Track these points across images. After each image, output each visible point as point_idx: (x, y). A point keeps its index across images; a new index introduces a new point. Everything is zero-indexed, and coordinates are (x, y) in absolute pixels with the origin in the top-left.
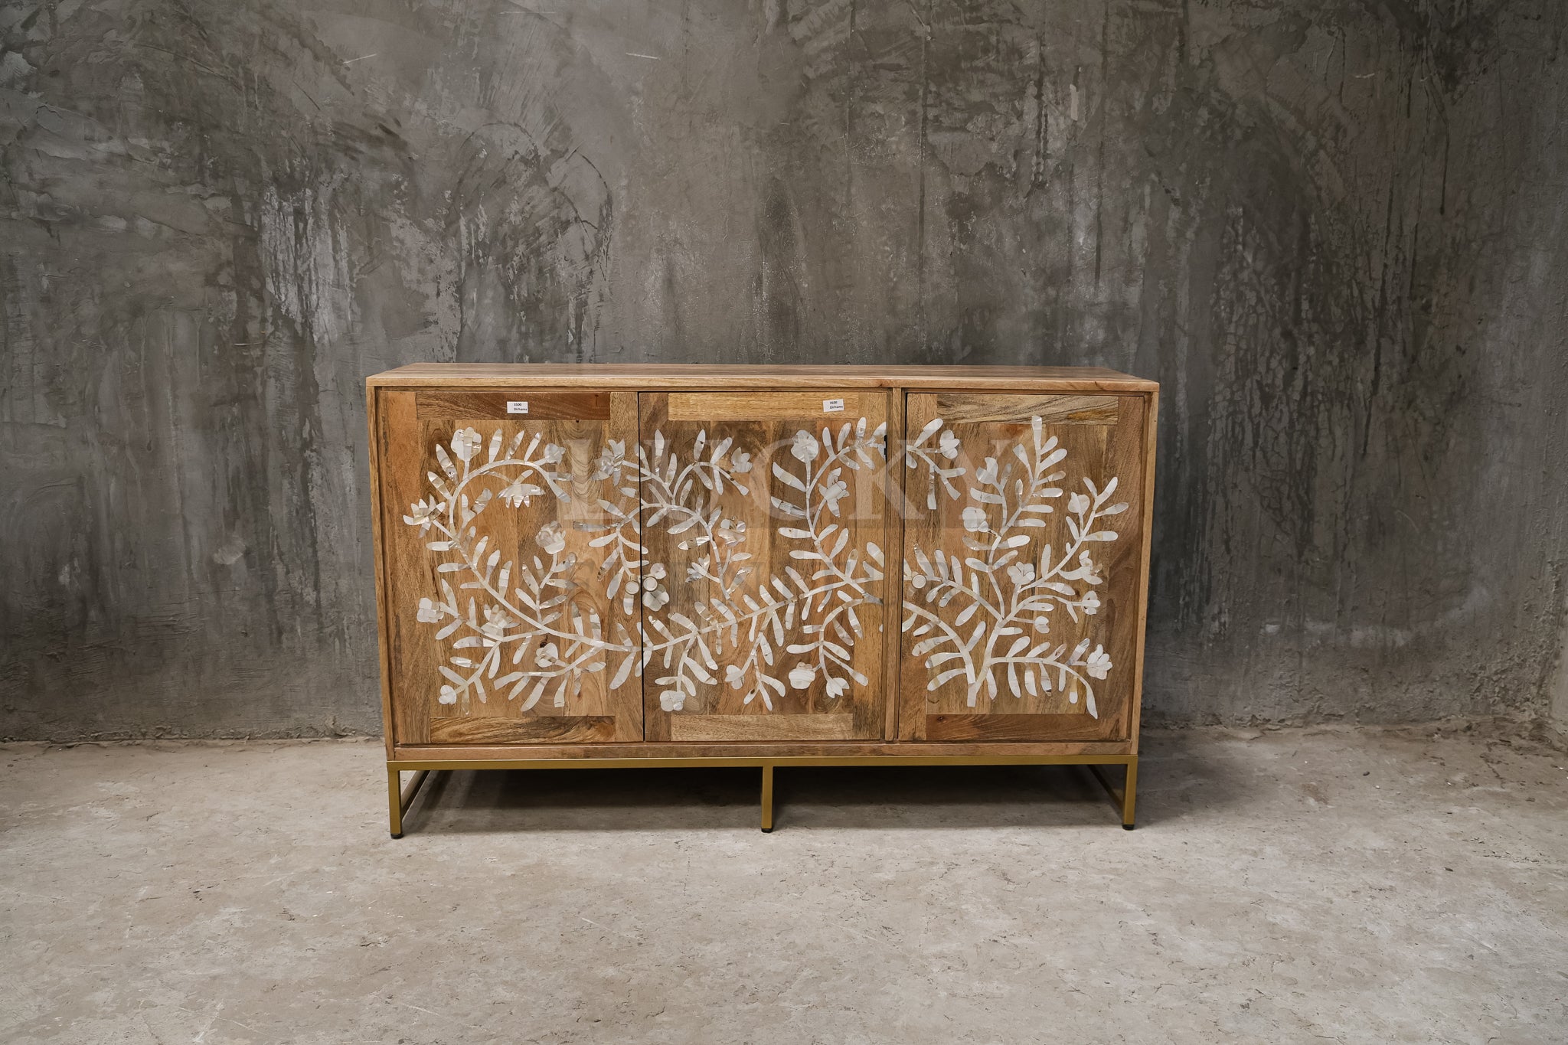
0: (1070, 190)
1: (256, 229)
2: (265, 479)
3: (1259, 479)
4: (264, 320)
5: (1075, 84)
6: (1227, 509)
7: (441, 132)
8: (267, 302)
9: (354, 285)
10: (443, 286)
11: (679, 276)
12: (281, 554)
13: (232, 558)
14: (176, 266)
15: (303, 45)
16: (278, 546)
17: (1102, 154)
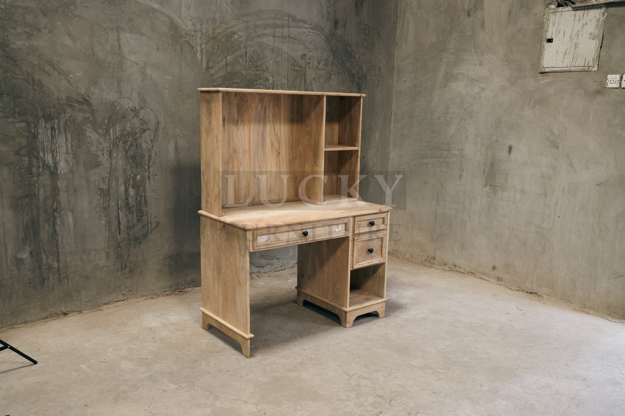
1: (36, 134)
2: (39, 225)
4: (39, 167)
7: (104, 100)
8: (40, 160)
9: (73, 153)
10: (105, 152)
11: (179, 146)
13: (25, 255)
14: (3, 148)
15: (54, 69)
16: (43, 248)
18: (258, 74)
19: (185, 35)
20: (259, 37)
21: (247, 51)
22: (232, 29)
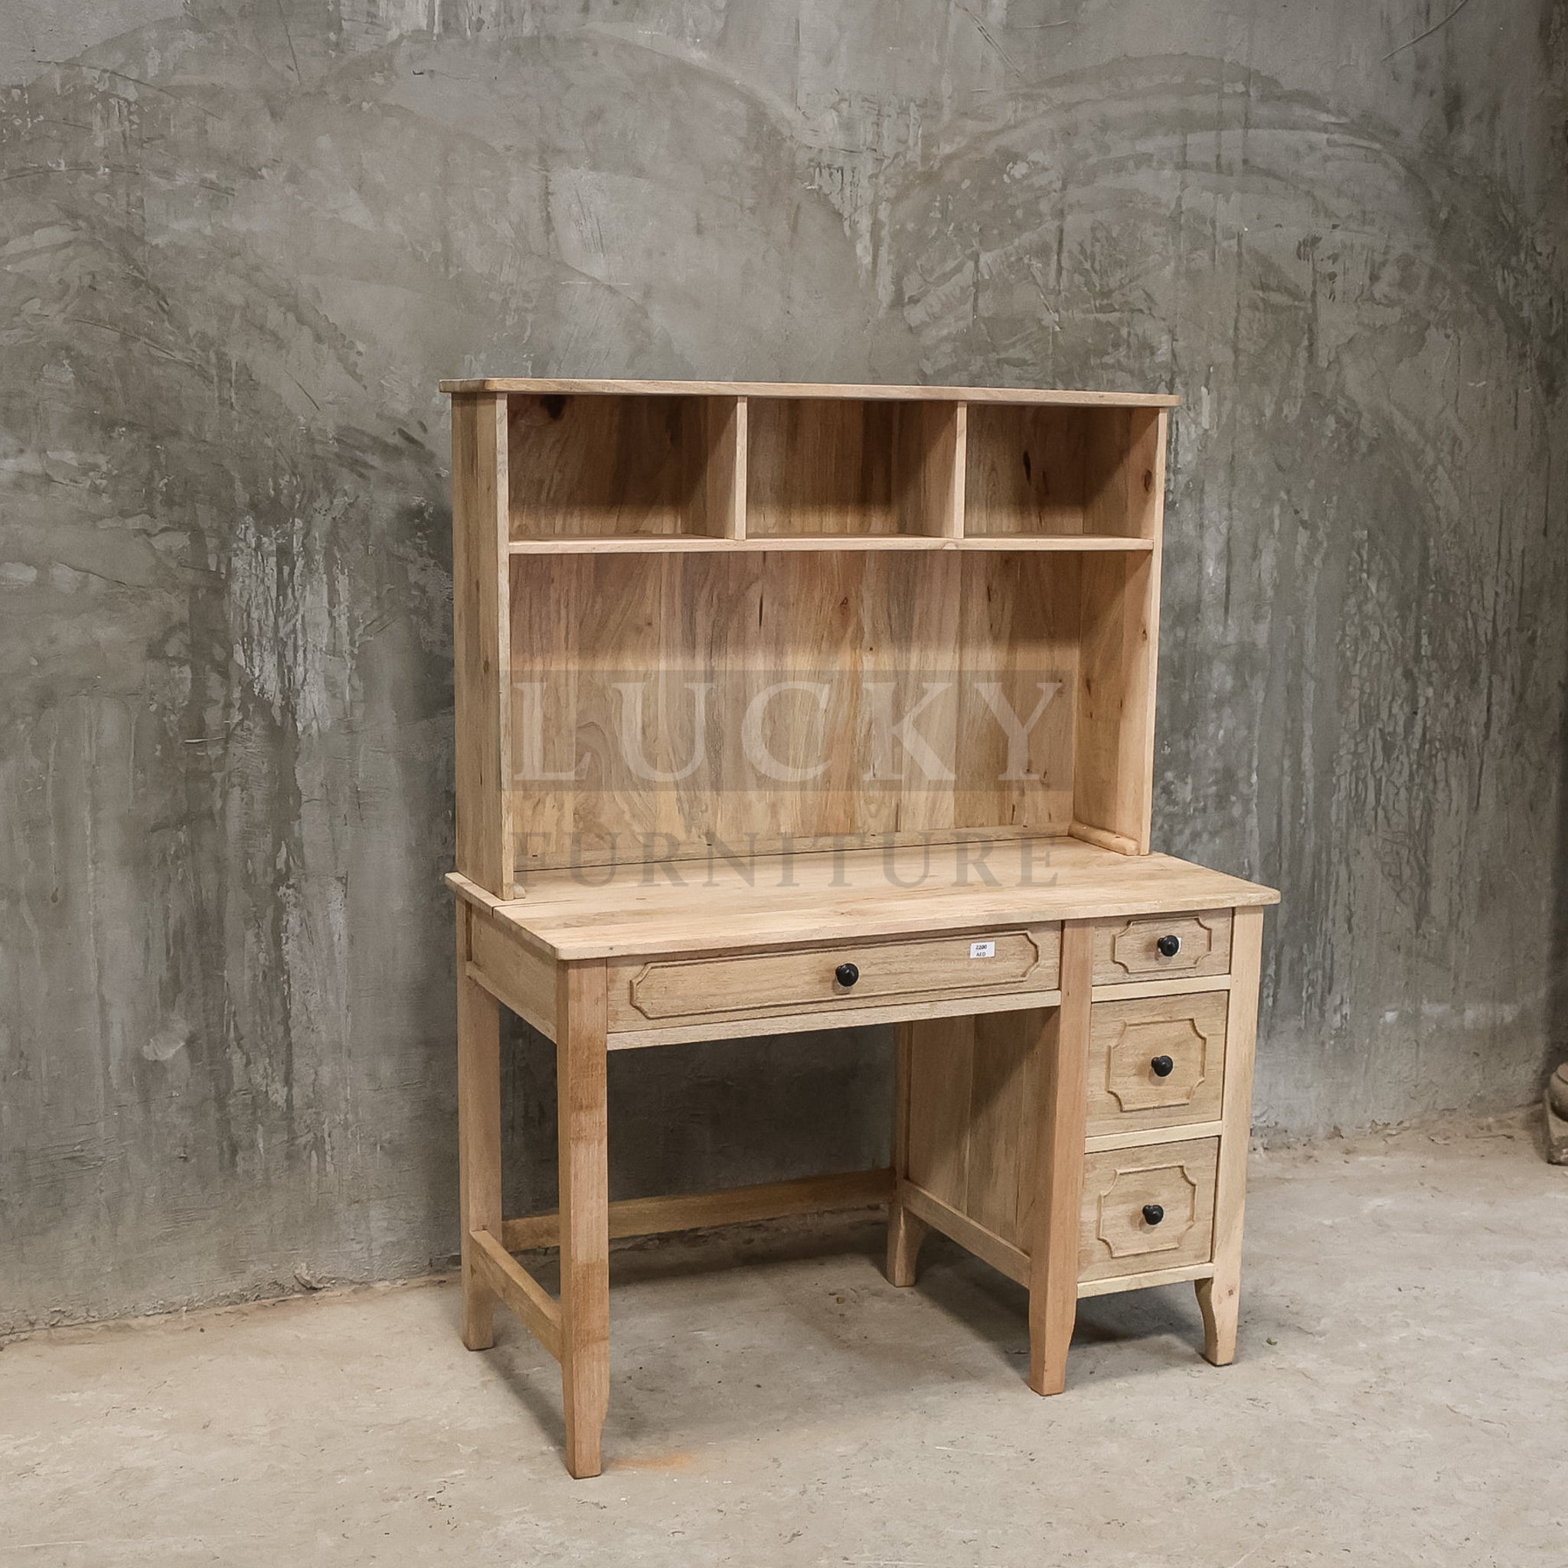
0: (1201, 511)
1: (223, 577)
2: (221, 932)
3: (1380, 842)
4: (228, 705)
5: (1206, 387)
6: (1349, 880)
8: (235, 679)
9: (356, 651)
12: (239, 1039)
13: (169, 1051)
14: (106, 633)
15: (301, 321)
16: (236, 1026)
17: (1232, 468)
18: (1108, 323)
19: (809, 166)
20: (1119, 170)
21: (1066, 229)
22: (1006, 140)
